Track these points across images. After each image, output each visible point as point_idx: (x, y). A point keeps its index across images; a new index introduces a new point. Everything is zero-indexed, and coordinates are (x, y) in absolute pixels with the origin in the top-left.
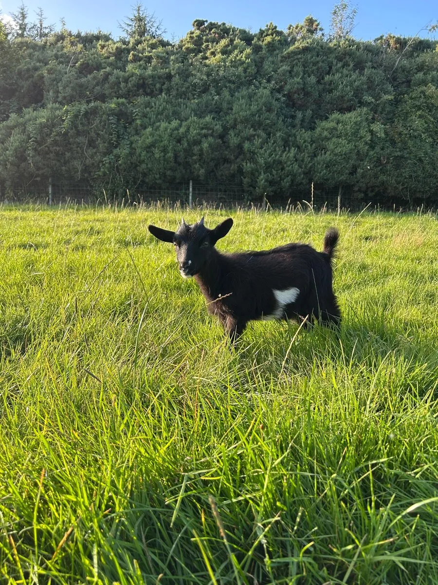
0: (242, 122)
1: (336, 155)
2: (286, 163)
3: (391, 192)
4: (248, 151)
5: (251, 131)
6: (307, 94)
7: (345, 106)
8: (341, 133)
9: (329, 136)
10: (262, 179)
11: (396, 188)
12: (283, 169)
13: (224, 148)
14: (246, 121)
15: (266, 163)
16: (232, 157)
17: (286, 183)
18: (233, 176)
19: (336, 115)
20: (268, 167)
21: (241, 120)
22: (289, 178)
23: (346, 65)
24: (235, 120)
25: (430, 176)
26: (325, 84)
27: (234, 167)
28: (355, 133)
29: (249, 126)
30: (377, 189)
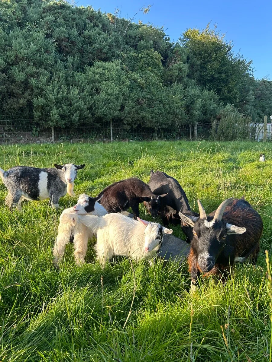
0: (23, 59)
1: (109, 95)
2: (72, 100)
3: (148, 124)
4: (35, 87)
5: (34, 69)
6: (73, 43)
7: (103, 57)
8: (108, 78)
9: (100, 79)
10: (55, 113)
11: (151, 121)
12: (71, 105)
13: (9, 82)
14: (27, 58)
15: (56, 99)
16: (20, 92)
17: (76, 117)
18: (21, 110)
19: (100, 63)
20: (58, 103)
21: (23, 57)
22: (78, 113)
23: (95, 25)
24: (17, 56)
25: (169, 113)
26: (85, 37)
27: (23, 101)
28: (119, 79)
29: (31, 64)
30: (138, 122)
